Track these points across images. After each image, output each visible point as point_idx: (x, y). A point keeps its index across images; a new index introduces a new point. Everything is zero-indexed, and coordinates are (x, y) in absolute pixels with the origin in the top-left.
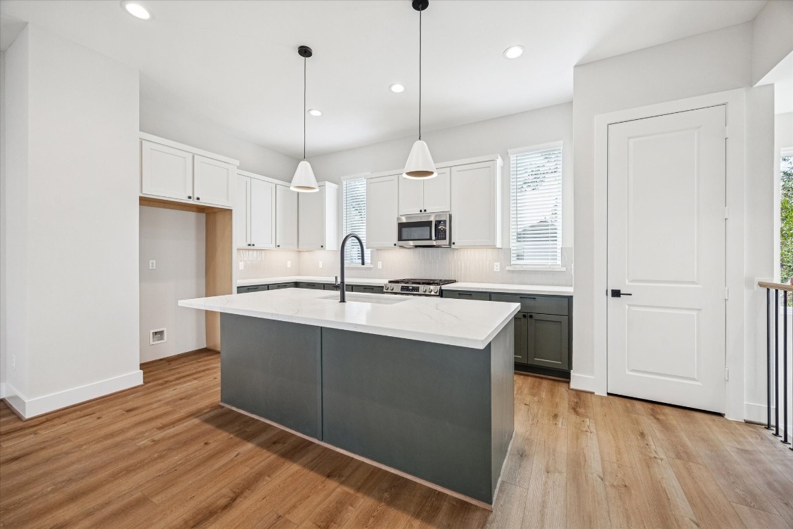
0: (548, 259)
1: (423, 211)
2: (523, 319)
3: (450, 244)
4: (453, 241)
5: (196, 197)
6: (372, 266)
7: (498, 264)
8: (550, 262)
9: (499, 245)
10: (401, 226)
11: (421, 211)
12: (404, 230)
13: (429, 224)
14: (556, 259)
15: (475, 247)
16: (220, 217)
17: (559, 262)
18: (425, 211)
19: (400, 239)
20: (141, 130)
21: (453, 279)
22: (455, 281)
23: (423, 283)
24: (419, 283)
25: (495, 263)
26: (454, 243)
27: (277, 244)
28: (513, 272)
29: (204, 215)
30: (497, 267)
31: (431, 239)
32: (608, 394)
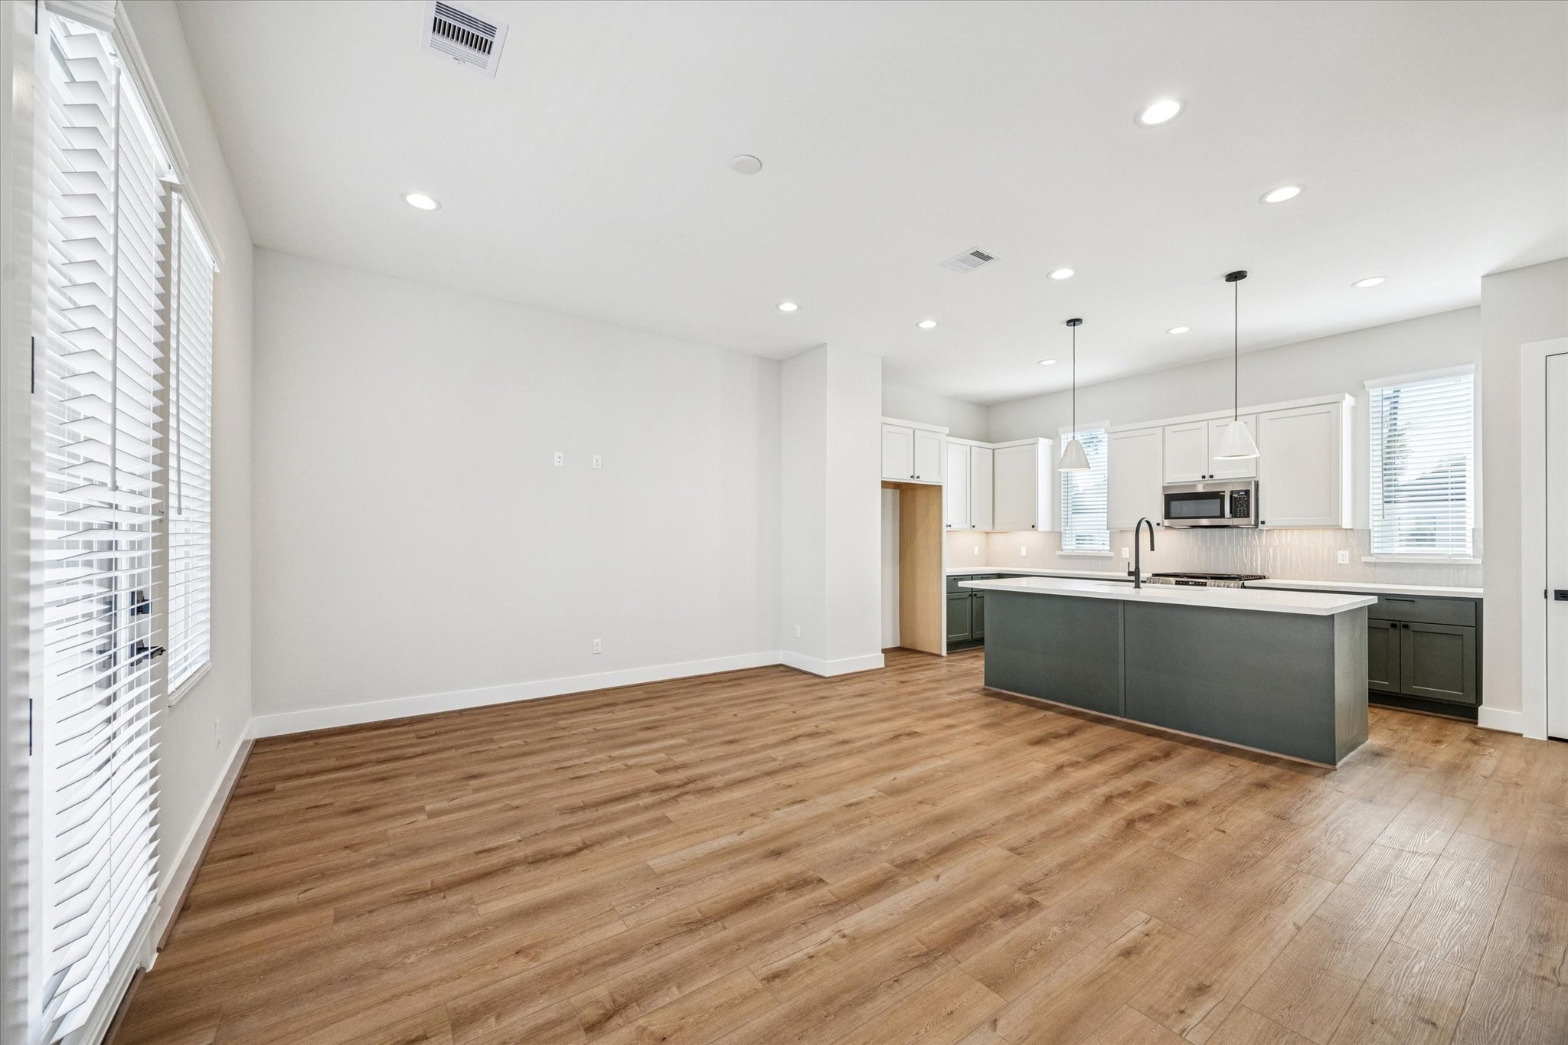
0: (1448, 546)
1: (1207, 477)
2: (1391, 630)
3: (1256, 524)
4: (1261, 519)
5: (916, 476)
6: (1112, 554)
7: (1347, 553)
8: (1455, 551)
9: (1347, 523)
10: (1169, 499)
11: (1204, 477)
12: (1174, 504)
13: (1217, 496)
14: (1464, 546)
15: (1301, 528)
16: (920, 495)
17: (1470, 551)
18: (1211, 476)
19: (1167, 516)
20: (883, 415)
21: (1259, 573)
22: (1264, 577)
23: (1212, 578)
24: (1205, 578)
25: (1340, 552)
26: (1263, 523)
27: (973, 524)
28: (1375, 564)
29: (898, 491)
30: (1343, 557)
31: (1222, 516)
32: (1550, 738)
